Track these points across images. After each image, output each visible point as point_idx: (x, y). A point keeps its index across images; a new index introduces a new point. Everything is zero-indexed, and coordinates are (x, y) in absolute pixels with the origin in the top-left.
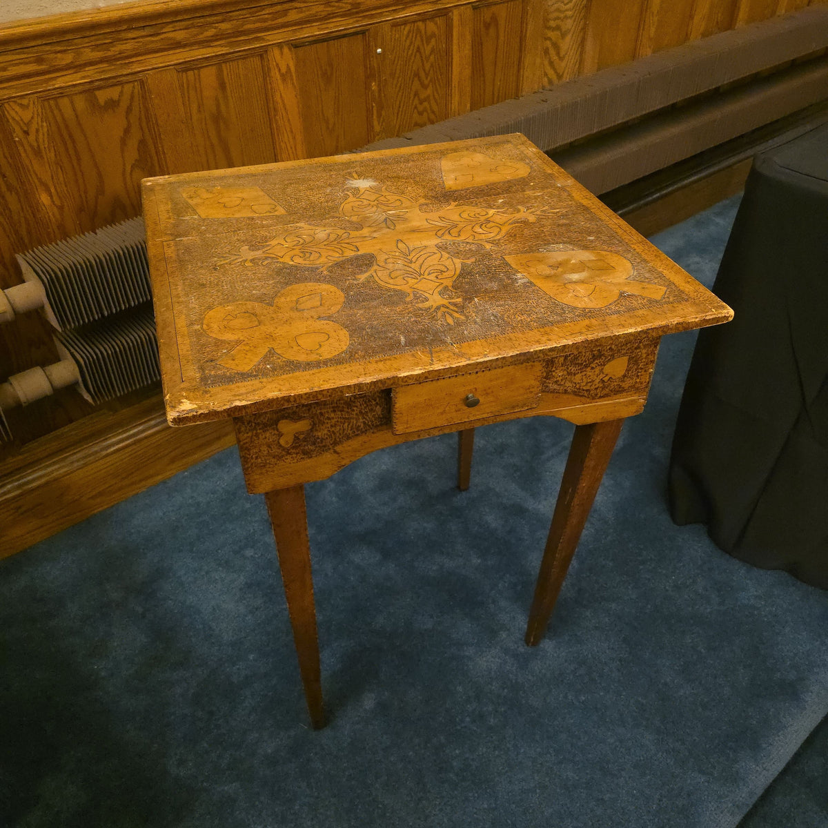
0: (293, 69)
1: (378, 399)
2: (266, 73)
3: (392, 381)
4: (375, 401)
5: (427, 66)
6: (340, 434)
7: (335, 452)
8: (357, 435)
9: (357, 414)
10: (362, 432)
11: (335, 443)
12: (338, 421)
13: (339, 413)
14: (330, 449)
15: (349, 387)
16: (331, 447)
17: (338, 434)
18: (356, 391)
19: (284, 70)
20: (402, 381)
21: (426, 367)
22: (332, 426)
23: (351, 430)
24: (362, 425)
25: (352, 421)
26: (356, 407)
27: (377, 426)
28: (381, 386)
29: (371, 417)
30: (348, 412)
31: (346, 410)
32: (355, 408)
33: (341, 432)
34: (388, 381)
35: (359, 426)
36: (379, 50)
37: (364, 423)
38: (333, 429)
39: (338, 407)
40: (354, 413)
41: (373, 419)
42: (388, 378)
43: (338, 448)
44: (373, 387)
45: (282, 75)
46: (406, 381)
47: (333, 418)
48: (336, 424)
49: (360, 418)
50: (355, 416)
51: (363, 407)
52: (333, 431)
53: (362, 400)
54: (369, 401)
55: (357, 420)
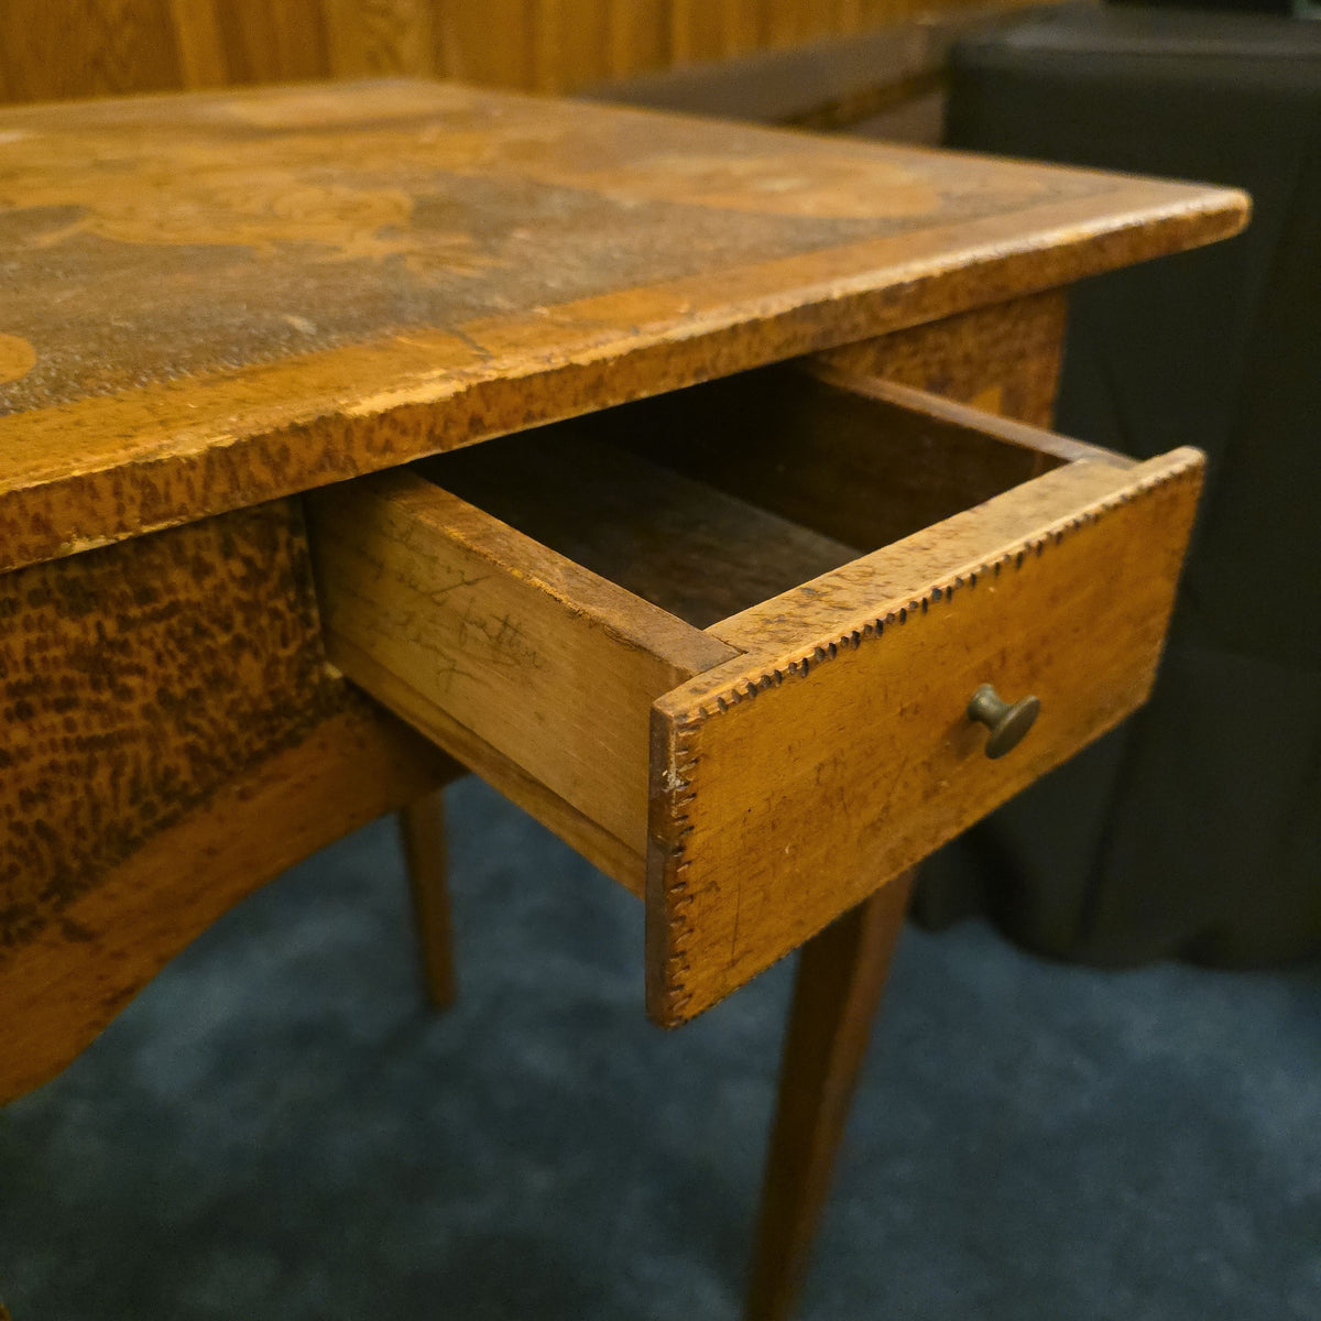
1: (239, 618)
3: (318, 446)
4: (227, 627)
6: (80, 833)
7: (75, 933)
8: (167, 823)
9: (147, 711)
10: (191, 803)
11: (64, 887)
12: (54, 767)
13: (55, 719)
14: (39, 924)
15: (82, 485)
16: (43, 910)
17: (68, 839)
18: (132, 514)
21: (469, 370)
22: (27, 799)
23: (133, 801)
24: (183, 763)
25: (128, 749)
26: (140, 671)
27: (257, 758)
28: (264, 475)
29: (219, 715)
30: (97, 707)
31: (85, 694)
32: (133, 681)
33: (84, 817)
34: (295, 445)
35: (170, 774)
37: (192, 752)
38: (39, 812)
39: (39, 685)
40: (133, 707)
41: (233, 726)
42: (297, 430)
43: (88, 909)
44: (221, 486)
47: (24, 753)
48: (45, 785)
49: (169, 727)
50: (140, 723)
51: (173, 671)
52: (40, 827)
53: (161, 627)
54: (201, 632)
55: (155, 740)
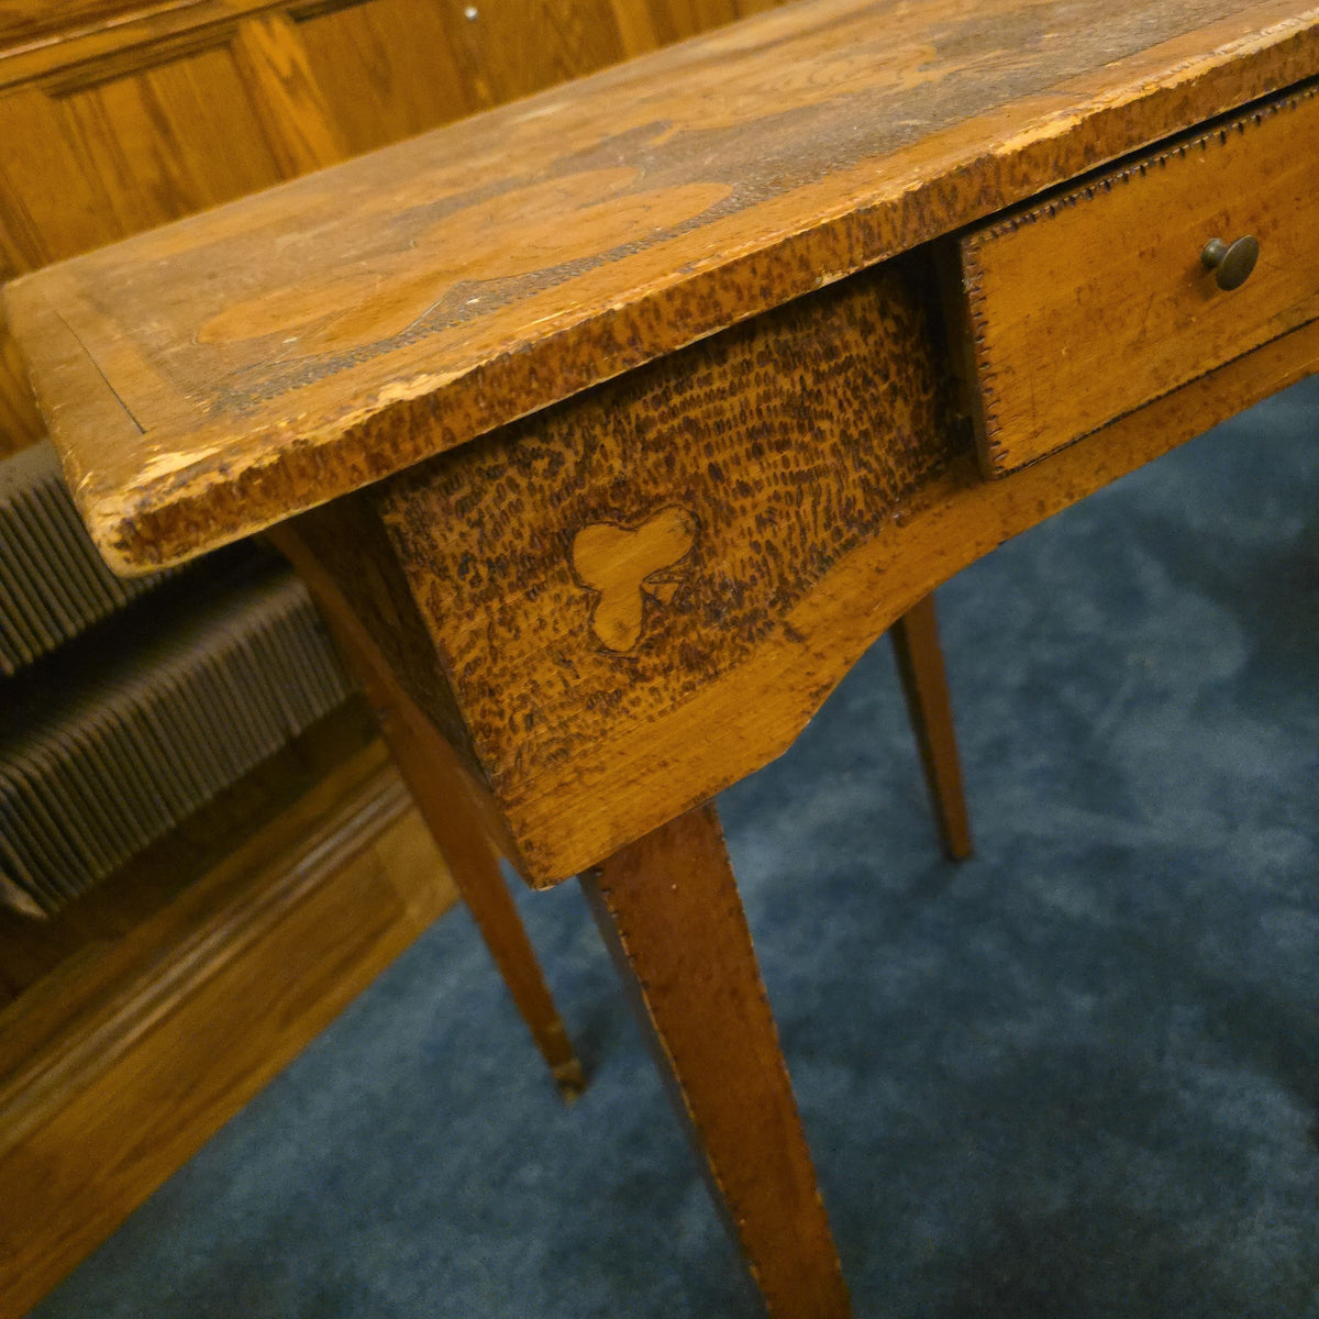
0: (305, 67)
1: (893, 369)
2: (248, 82)
4: (886, 377)
5: (573, 43)
6: (793, 551)
7: (792, 634)
8: (850, 545)
9: (834, 450)
10: (865, 528)
11: (786, 597)
12: (776, 497)
13: (776, 457)
14: (770, 625)
16: (772, 614)
17: (787, 556)
19: (286, 71)
20: (1013, 181)
21: (1081, 106)
22: (761, 522)
23: (827, 526)
24: (859, 493)
25: (823, 481)
26: (830, 416)
27: (909, 489)
28: (941, 213)
29: (881, 453)
30: (803, 447)
31: (795, 436)
32: (825, 425)
33: (796, 541)
34: (962, 185)
35: (851, 503)
36: (471, 13)
37: (864, 482)
38: (768, 533)
39: (767, 429)
40: (825, 446)
41: (891, 463)
42: (965, 172)
43: (800, 615)
44: (914, 225)
45: (286, 82)
46: (1026, 180)
47: (758, 484)
48: (771, 511)
49: (849, 463)
50: (830, 461)
51: (850, 415)
52: (770, 546)
53: (841, 380)
54: (868, 382)
55: (840, 474)
